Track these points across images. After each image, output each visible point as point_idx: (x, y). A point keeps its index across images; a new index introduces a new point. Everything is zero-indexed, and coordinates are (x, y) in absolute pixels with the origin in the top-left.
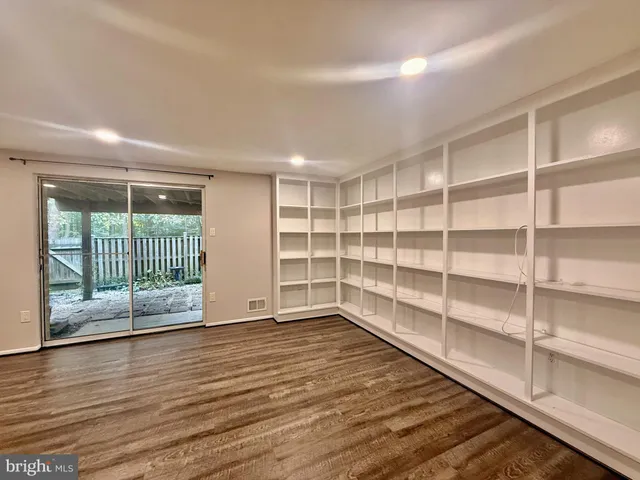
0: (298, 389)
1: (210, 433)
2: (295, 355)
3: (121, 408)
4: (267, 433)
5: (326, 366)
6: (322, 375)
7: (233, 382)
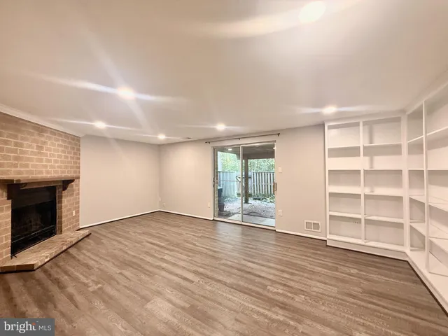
0: (289, 295)
1: (225, 284)
2: (313, 273)
3: (211, 253)
4: (245, 304)
5: (334, 295)
6: (319, 298)
7: (258, 267)
